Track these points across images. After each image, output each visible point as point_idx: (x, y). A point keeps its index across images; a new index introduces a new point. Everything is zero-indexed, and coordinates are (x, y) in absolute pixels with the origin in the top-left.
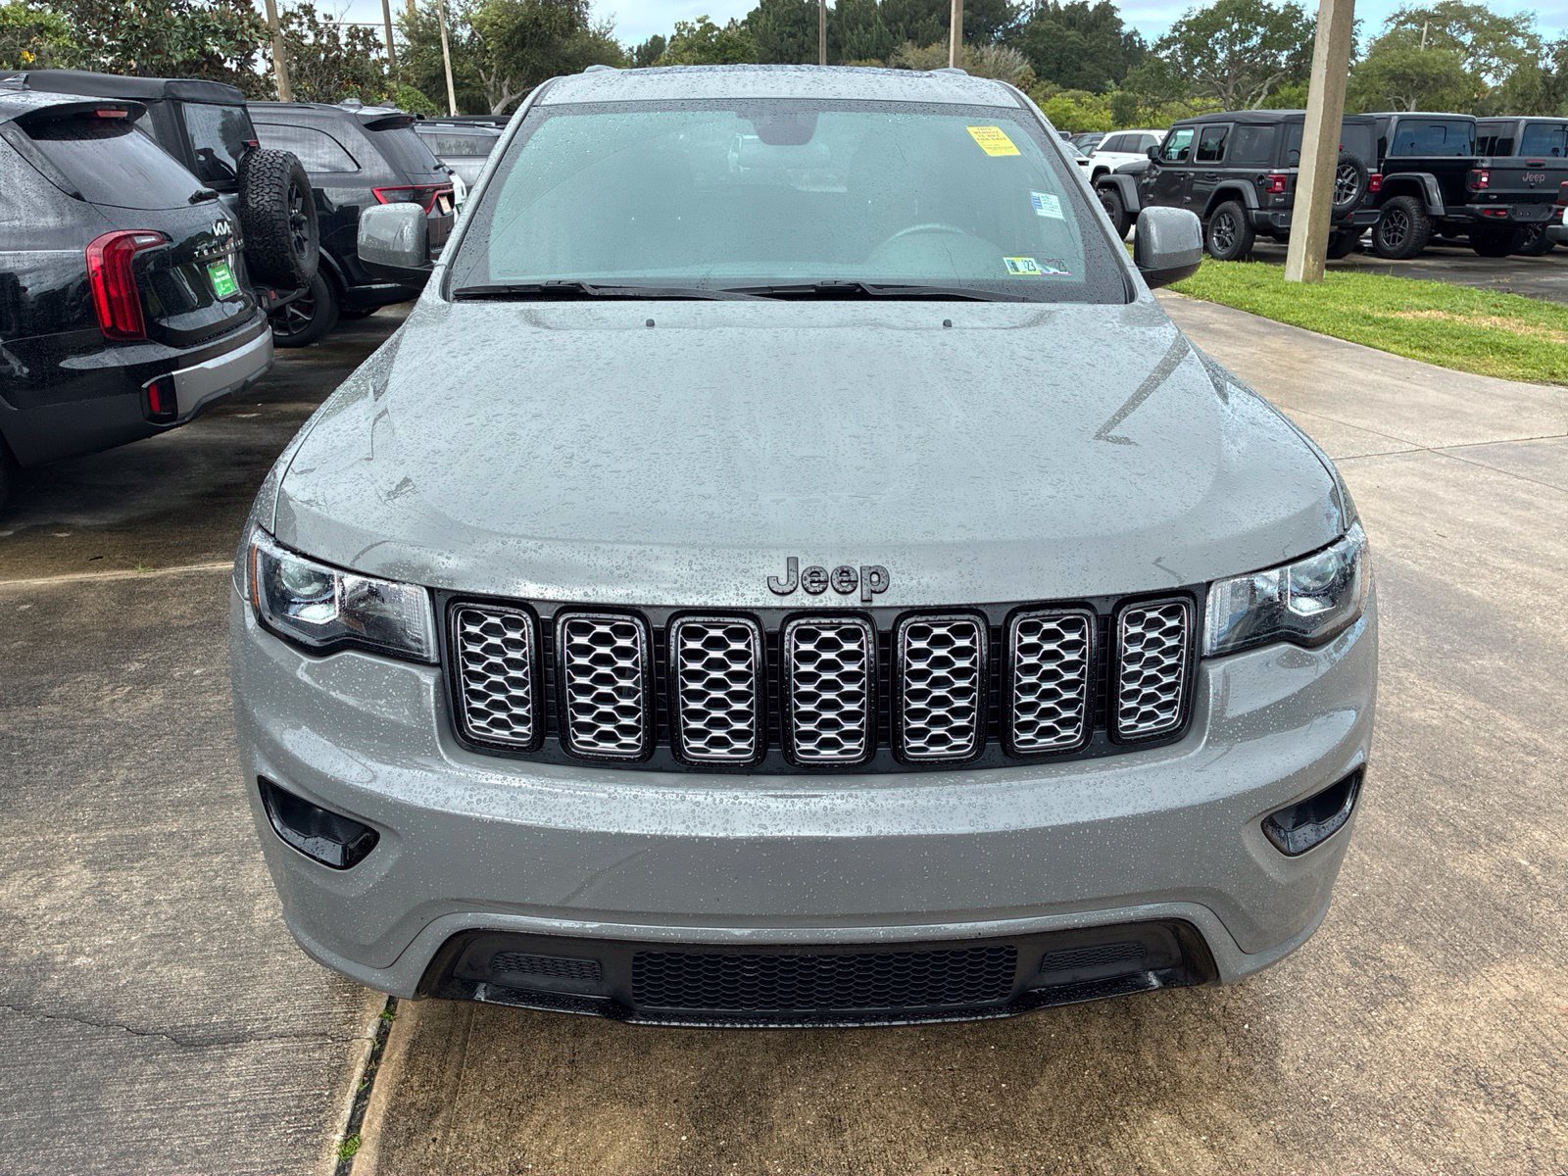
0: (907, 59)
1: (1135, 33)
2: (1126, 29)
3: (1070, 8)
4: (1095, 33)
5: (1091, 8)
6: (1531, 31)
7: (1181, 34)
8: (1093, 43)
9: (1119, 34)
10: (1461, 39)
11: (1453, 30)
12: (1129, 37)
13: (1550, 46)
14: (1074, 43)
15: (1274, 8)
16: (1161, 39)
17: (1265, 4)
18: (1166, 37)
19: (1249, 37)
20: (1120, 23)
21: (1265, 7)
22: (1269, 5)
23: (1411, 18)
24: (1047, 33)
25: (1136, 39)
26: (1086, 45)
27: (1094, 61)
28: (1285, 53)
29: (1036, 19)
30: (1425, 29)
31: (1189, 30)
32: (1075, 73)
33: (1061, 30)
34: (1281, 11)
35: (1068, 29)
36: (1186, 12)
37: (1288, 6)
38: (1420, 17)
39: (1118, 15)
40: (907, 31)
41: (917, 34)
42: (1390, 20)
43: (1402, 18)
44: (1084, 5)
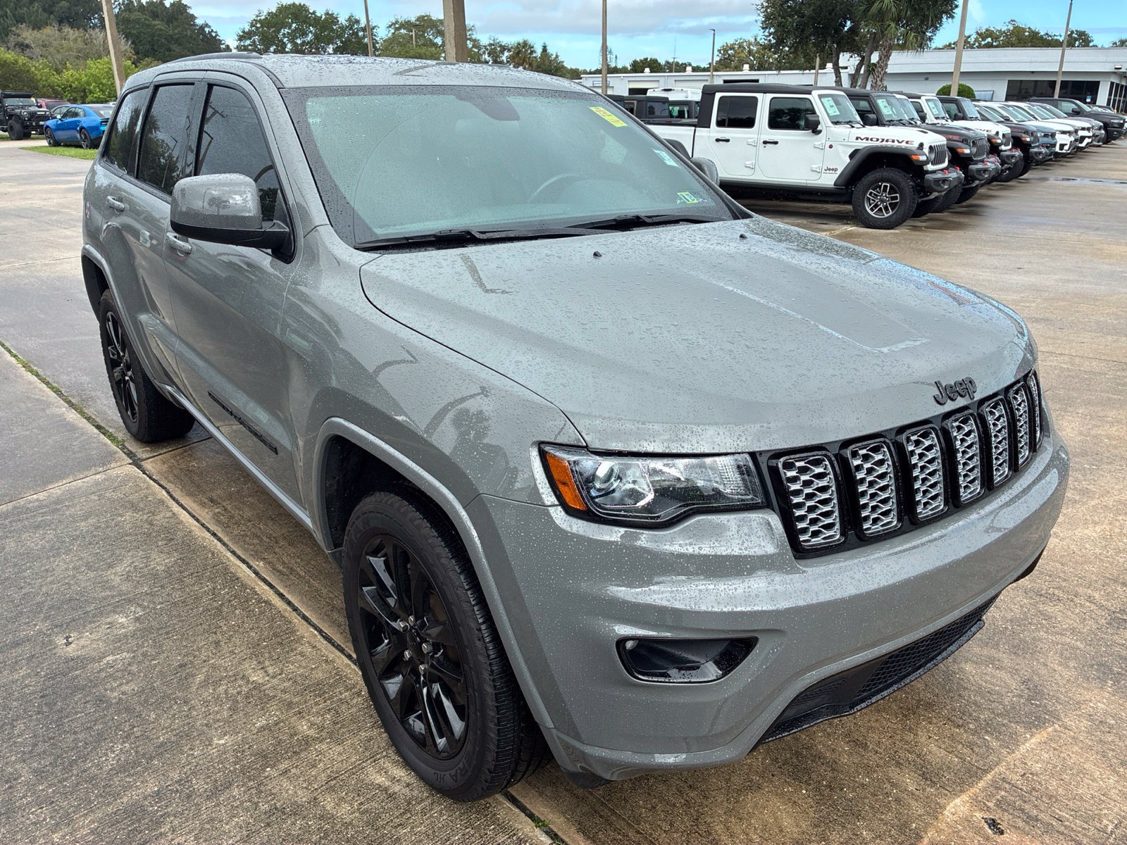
0: (25, 39)
1: (207, 25)
2: (199, 22)
3: (150, 4)
4: (175, 23)
5: (167, 4)
6: (474, 37)
7: (257, 28)
8: (176, 31)
9: (195, 25)
10: (435, 41)
11: (429, 35)
12: (202, 28)
13: (485, 46)
14: (161, 30)
15: (319, 15)
16: (244, 32)
17: (311, 11)
18: (246, 30)
19: (304, 34)
20: (193, 17)
21: (312, 14)
22: (314, 13)
23: (403, 26)
24: (137, 21)
25: (207, 30)
26: (171, 32)
27: (180, 44)
28: (331, 46)
29: (125, 10)
30: (413, 33)
31: (262, 26)
32: (167, 53)
33: (148, 20)
34: (324, 17)
35: (154, 20)
36: (257, 13)
37: (327, 14)
38: (407, 25)
39: (191, 11)
40: (14, 15)
41: (24, 18)
42: (390, 26)
43: (397, 26)
44: (162, 4)
